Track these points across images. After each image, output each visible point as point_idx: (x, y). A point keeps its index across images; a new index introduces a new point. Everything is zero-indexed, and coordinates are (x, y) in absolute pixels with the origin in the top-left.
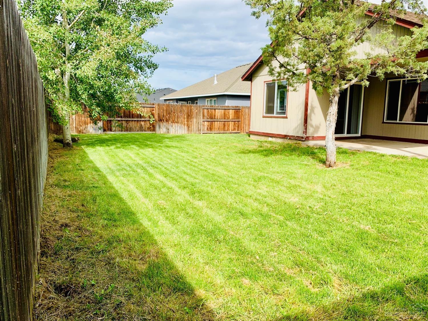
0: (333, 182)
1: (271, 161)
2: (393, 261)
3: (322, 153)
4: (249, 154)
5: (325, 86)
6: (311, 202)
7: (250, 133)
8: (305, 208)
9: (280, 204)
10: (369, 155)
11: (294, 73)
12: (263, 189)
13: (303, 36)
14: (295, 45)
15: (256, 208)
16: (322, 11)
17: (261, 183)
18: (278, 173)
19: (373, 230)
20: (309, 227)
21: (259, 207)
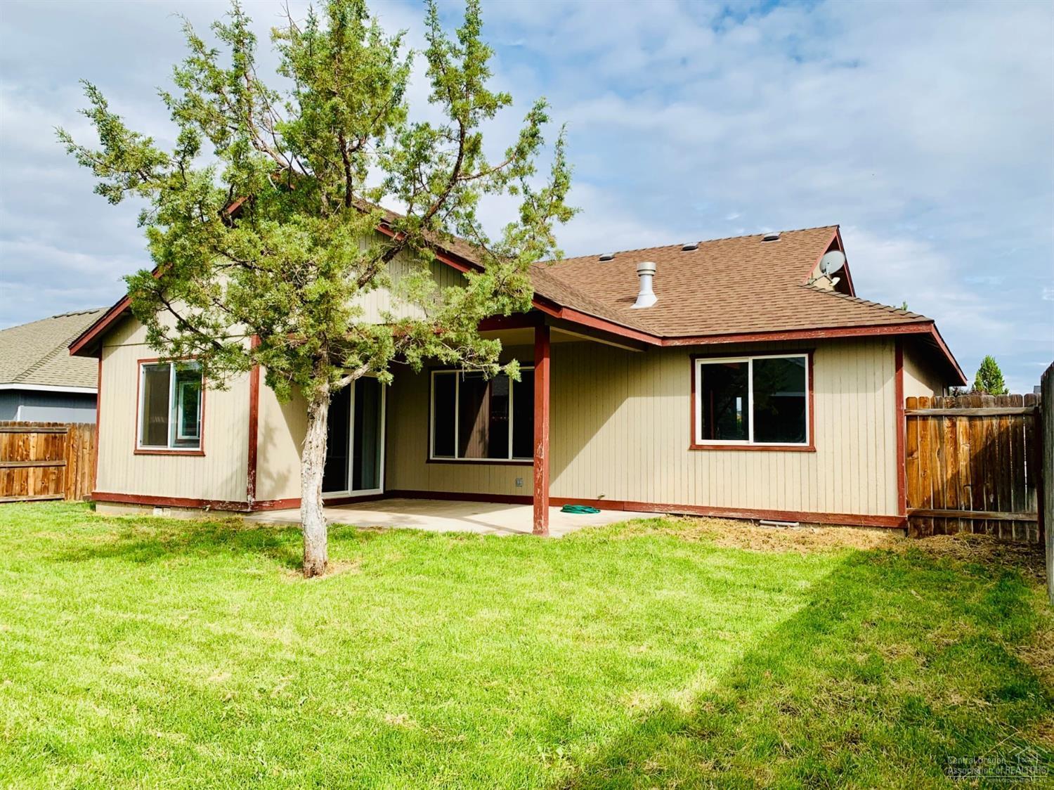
0: (319, 613)
1: (158, 576)
3: (293, 541)
5: (296, 379)
6: (266, 677)
7: (97, 499)
8: (249, 696)
9: (177, 698)
10: (401, 538)
11: (216, 346)
12: (129, 661)
13: (238, 259)
14: (217, 279)
15: (102, 725)
16: (282, 211)
17: (124, 643)
18: (176, 607)
19: (414, 722)
20: (259, 749)
21: (113, 717)
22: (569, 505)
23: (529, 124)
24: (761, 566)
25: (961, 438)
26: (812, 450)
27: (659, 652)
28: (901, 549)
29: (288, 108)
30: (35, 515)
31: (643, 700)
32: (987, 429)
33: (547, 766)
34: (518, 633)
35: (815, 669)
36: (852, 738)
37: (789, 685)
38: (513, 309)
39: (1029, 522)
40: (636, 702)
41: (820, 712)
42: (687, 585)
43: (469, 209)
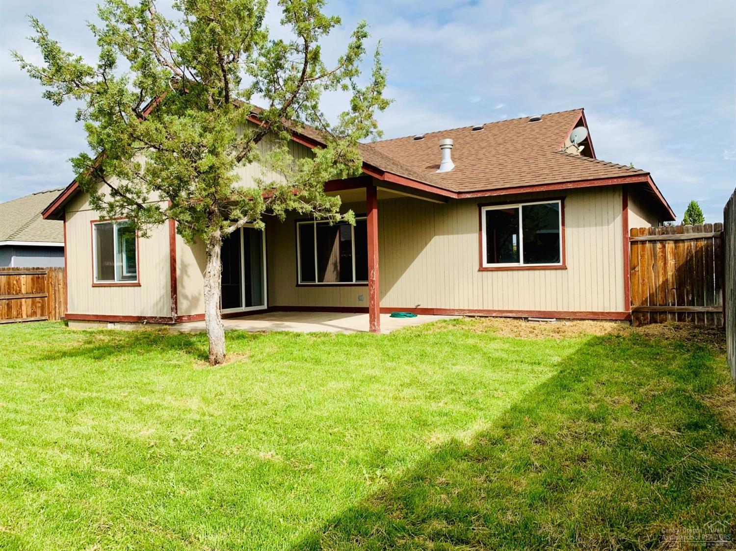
0: (218, 388)
1: (109, 367)
2: (306, 500)
3: (203, 342)
4: (63, 359)
5: (196, 228)
6: (179, 431)
7: (68, 319)
8: (167, 443)
9: (117, 446)
10: (278, 337)
11: (140, 206)
12: (86, 423)
13: (149, 144)
14: (137, 158)
15: (64, 465)
16: (180, 108)
17: (83, 412)
18: (120, 387)
19: (279, 456)
20: (171, 477)
21: (72, 460)
22: (395, 312)
23: (354, 39)
24: (527, 348)
25: (669, 256)
26: (564, 268)
27: (451, 407)
28: (626, 334)
29: (182, 33)
30: (27, 331)
31: (439, 438)
32: (688, 249)
33: (368, 483)
34: (355, 396)
35: (559, 414)
36: (582, 459)
37: (541, 425)
38: (348, 174)
39: (717, 312)
40: (434, 439)
41: (561, 442)
42: (474, 362)
43: (314, 103)
